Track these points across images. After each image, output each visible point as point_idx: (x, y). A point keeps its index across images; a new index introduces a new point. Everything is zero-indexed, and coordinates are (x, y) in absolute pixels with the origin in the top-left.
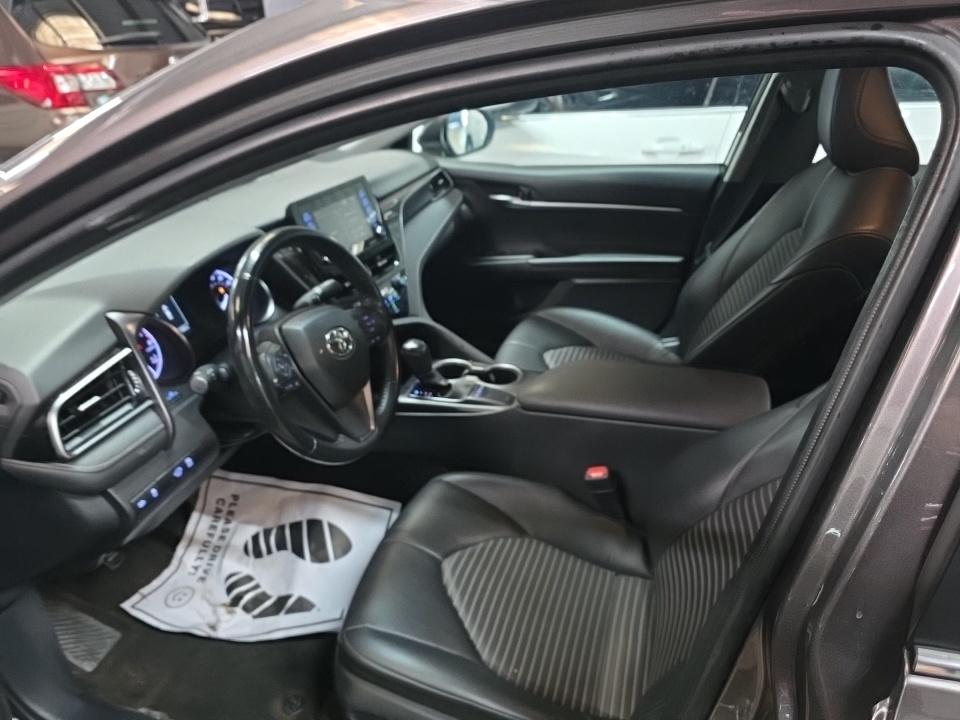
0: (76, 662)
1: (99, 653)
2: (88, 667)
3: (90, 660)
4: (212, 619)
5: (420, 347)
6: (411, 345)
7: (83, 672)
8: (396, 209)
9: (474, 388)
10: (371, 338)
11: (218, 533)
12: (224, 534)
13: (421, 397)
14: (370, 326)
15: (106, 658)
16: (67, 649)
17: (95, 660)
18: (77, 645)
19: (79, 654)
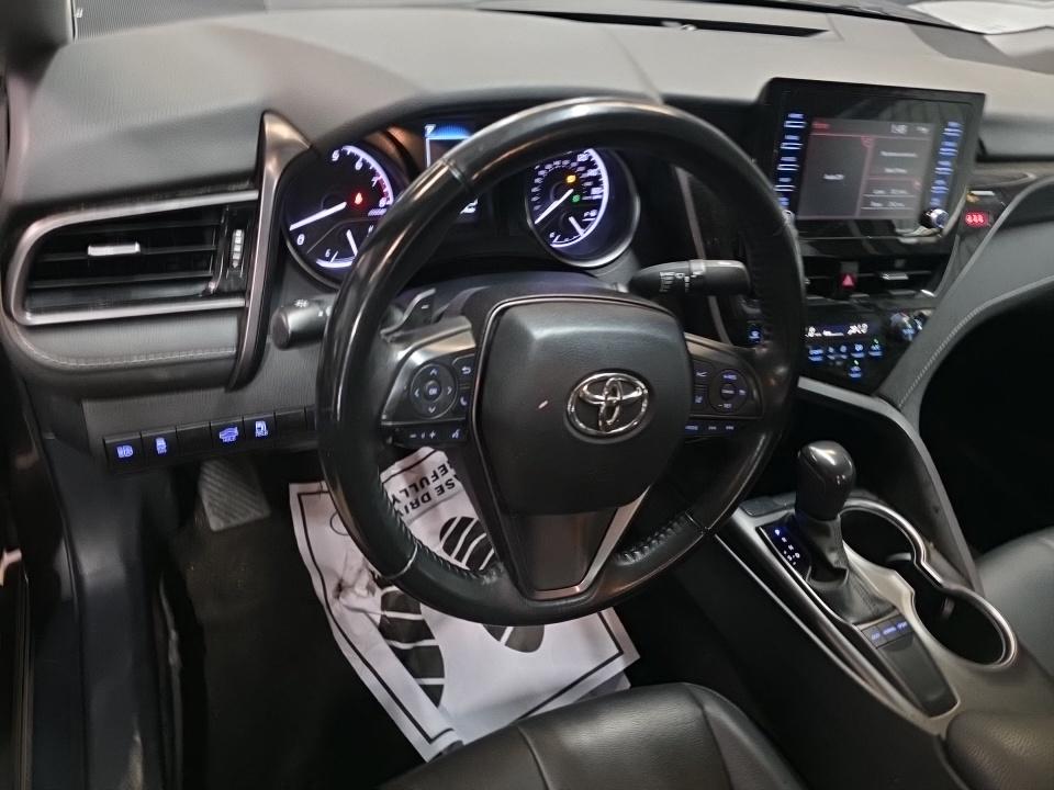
0: (208, 511)
1: (234, 517)
2: (215, 524)
3: (223, 519)
4: (349, 578)
5: (840, 469)
6: (826, 454)
7: (207, 524)
8: (1006, 193)
9: (884, 611)
10: (715, 421)
11: (442, 480)
12: (445, 488)
13: (777, 545)
14: (727, 398)
15: (238, 527)
16: (208, 490)
17: (228, 522)
18: (222, 493)
19: (217, 504)
